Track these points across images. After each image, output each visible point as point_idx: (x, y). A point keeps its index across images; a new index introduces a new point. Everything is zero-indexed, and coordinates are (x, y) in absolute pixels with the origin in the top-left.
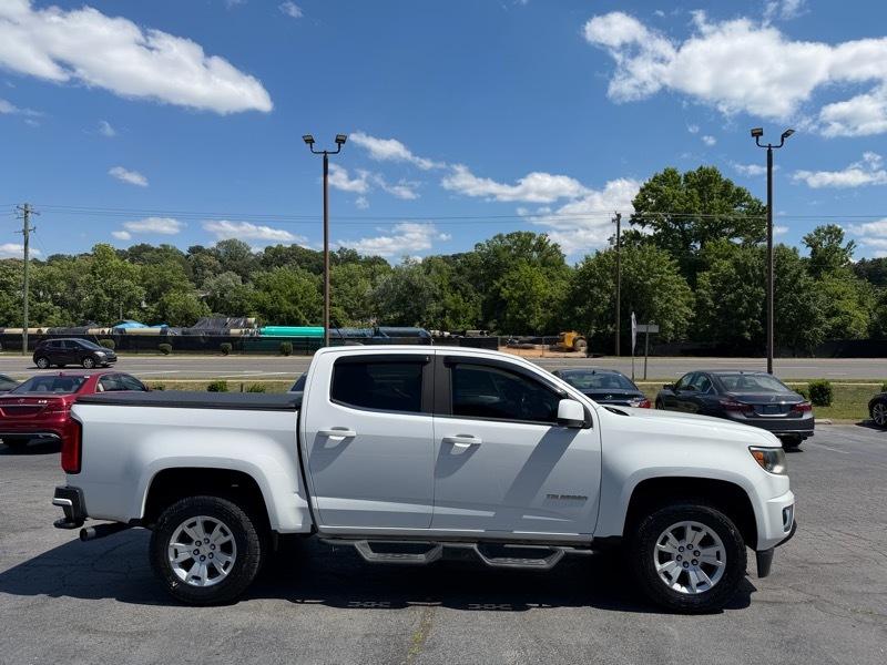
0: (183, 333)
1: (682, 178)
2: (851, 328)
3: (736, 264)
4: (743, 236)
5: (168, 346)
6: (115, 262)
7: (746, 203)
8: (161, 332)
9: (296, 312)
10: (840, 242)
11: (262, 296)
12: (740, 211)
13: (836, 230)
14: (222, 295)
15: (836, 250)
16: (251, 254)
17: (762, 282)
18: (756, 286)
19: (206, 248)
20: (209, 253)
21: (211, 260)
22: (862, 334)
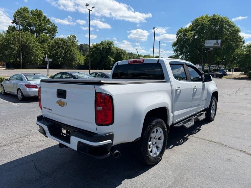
1: (30, 11)
2: (80, 62)
3: (55, 42)
4: (49, 34)
7: (50, 24)
10: (75, 40)
12: (49, 26)
13: (75, 36)
15: (75, 41)
17: (63, 48)
18: (61, 49)
22: (83, 64)
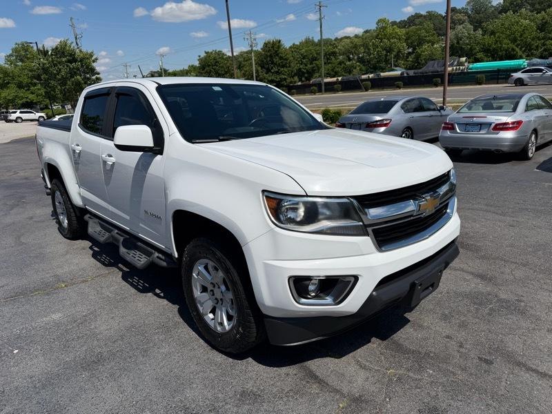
0: (414, 73)
5: (400, 83)
6: (389, 30)
8: (401, 74)
9: (513, 50)
11: (489, 40)
14: (458, 43)
16: (492, 6)
19: (458, 8)
20: (460, 12)
21: (461, 16)
